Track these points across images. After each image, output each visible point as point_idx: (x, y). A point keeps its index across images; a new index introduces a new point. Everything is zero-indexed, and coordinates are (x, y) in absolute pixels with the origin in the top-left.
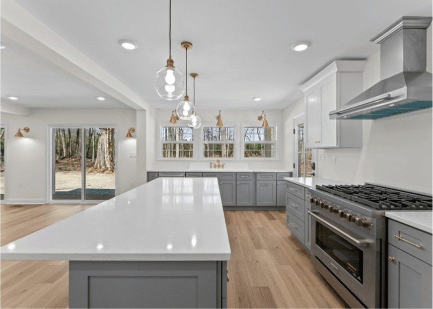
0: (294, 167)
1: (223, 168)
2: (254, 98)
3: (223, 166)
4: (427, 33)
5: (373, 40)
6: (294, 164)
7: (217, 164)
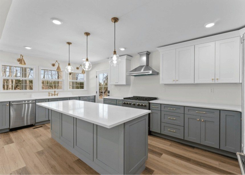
0: (97, 93)
1: (57, 95)
2: (82, 59)
3: (57, 94)
4: (149, 56)
5: (139, 53)
6: (97, 92)
7: (53, 93)
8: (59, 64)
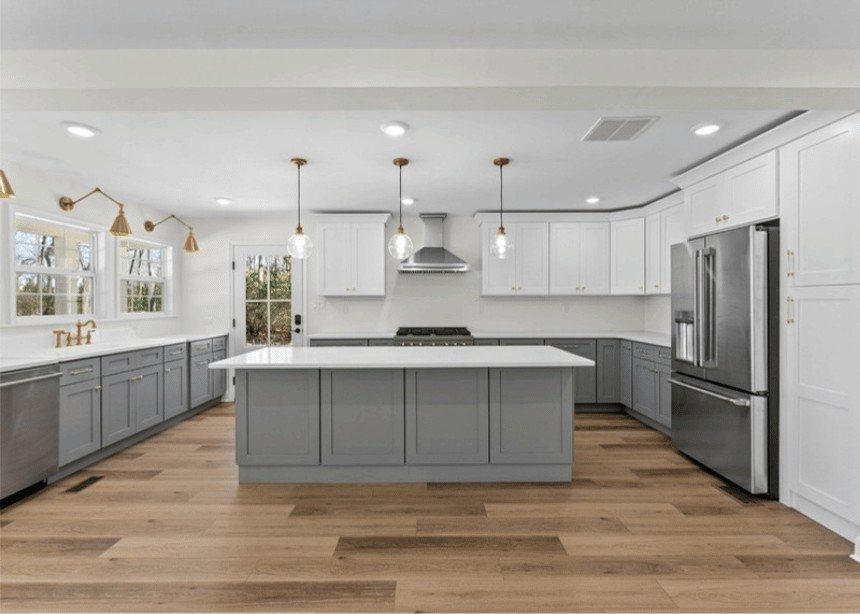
0: (234, 325)
1: (88, 342)
3: (89, 337)
6: (234, 321)
7: (74, 332)
8: (121, 206)
